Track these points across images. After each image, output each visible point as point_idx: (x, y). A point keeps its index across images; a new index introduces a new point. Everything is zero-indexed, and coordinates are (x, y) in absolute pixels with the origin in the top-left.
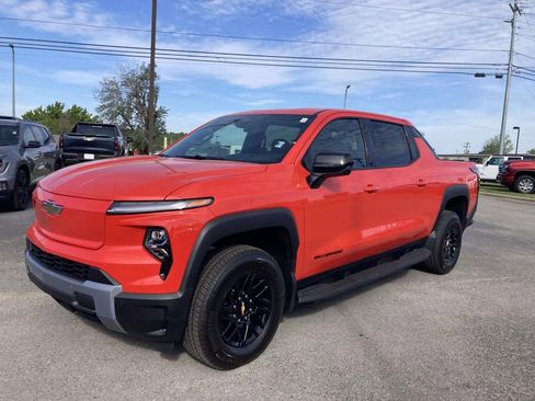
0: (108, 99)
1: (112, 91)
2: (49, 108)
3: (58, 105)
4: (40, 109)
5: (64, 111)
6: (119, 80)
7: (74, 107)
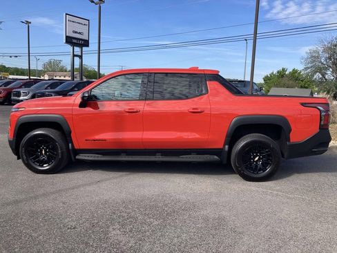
0: (312, 62)
1: (315, 57)
2: (278, 72)
3: (283, 69)
4: (273, 73)
5: (287, 73)
6: (321, 49)
7: (294, 70)
